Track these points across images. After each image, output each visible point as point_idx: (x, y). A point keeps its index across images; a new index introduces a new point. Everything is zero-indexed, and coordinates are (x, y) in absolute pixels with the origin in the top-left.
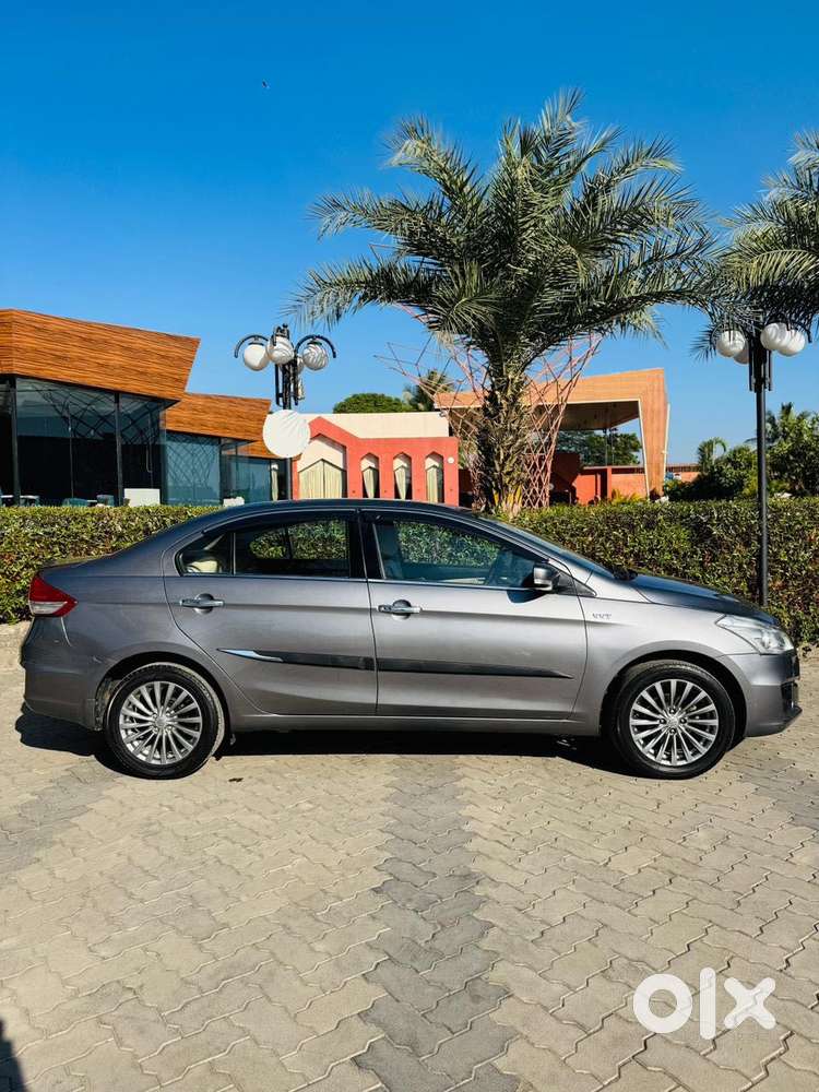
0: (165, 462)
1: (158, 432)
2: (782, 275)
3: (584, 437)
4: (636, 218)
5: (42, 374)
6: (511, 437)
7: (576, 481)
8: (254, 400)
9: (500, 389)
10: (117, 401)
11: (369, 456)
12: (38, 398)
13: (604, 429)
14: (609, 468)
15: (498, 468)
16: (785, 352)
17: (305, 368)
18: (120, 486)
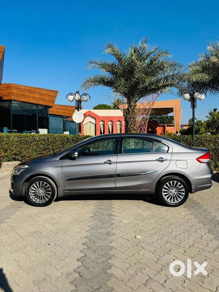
0: (49, 122)
1: (47, 114)
2: (201, 79)
3: (160, 117)
4: (161, 68)
5: (19, 100)
6: (132, 119)
7: (157, 128)
8: (72, 106)
9: (130, 107)
10: (37, 106)
11: (102, 121)
12: (17, 105)
13: (165, 115)
14: (166, 125)
15: (129, 126)
16: (200, 99)
17: (83, 101)
18: (38, 128)
